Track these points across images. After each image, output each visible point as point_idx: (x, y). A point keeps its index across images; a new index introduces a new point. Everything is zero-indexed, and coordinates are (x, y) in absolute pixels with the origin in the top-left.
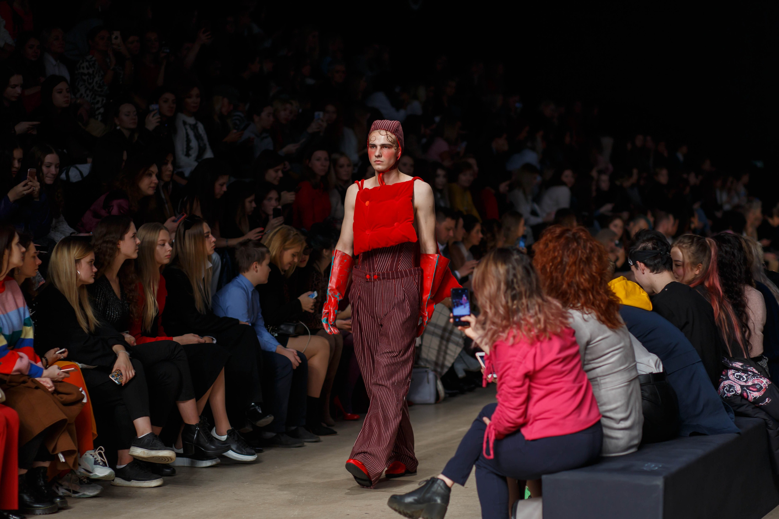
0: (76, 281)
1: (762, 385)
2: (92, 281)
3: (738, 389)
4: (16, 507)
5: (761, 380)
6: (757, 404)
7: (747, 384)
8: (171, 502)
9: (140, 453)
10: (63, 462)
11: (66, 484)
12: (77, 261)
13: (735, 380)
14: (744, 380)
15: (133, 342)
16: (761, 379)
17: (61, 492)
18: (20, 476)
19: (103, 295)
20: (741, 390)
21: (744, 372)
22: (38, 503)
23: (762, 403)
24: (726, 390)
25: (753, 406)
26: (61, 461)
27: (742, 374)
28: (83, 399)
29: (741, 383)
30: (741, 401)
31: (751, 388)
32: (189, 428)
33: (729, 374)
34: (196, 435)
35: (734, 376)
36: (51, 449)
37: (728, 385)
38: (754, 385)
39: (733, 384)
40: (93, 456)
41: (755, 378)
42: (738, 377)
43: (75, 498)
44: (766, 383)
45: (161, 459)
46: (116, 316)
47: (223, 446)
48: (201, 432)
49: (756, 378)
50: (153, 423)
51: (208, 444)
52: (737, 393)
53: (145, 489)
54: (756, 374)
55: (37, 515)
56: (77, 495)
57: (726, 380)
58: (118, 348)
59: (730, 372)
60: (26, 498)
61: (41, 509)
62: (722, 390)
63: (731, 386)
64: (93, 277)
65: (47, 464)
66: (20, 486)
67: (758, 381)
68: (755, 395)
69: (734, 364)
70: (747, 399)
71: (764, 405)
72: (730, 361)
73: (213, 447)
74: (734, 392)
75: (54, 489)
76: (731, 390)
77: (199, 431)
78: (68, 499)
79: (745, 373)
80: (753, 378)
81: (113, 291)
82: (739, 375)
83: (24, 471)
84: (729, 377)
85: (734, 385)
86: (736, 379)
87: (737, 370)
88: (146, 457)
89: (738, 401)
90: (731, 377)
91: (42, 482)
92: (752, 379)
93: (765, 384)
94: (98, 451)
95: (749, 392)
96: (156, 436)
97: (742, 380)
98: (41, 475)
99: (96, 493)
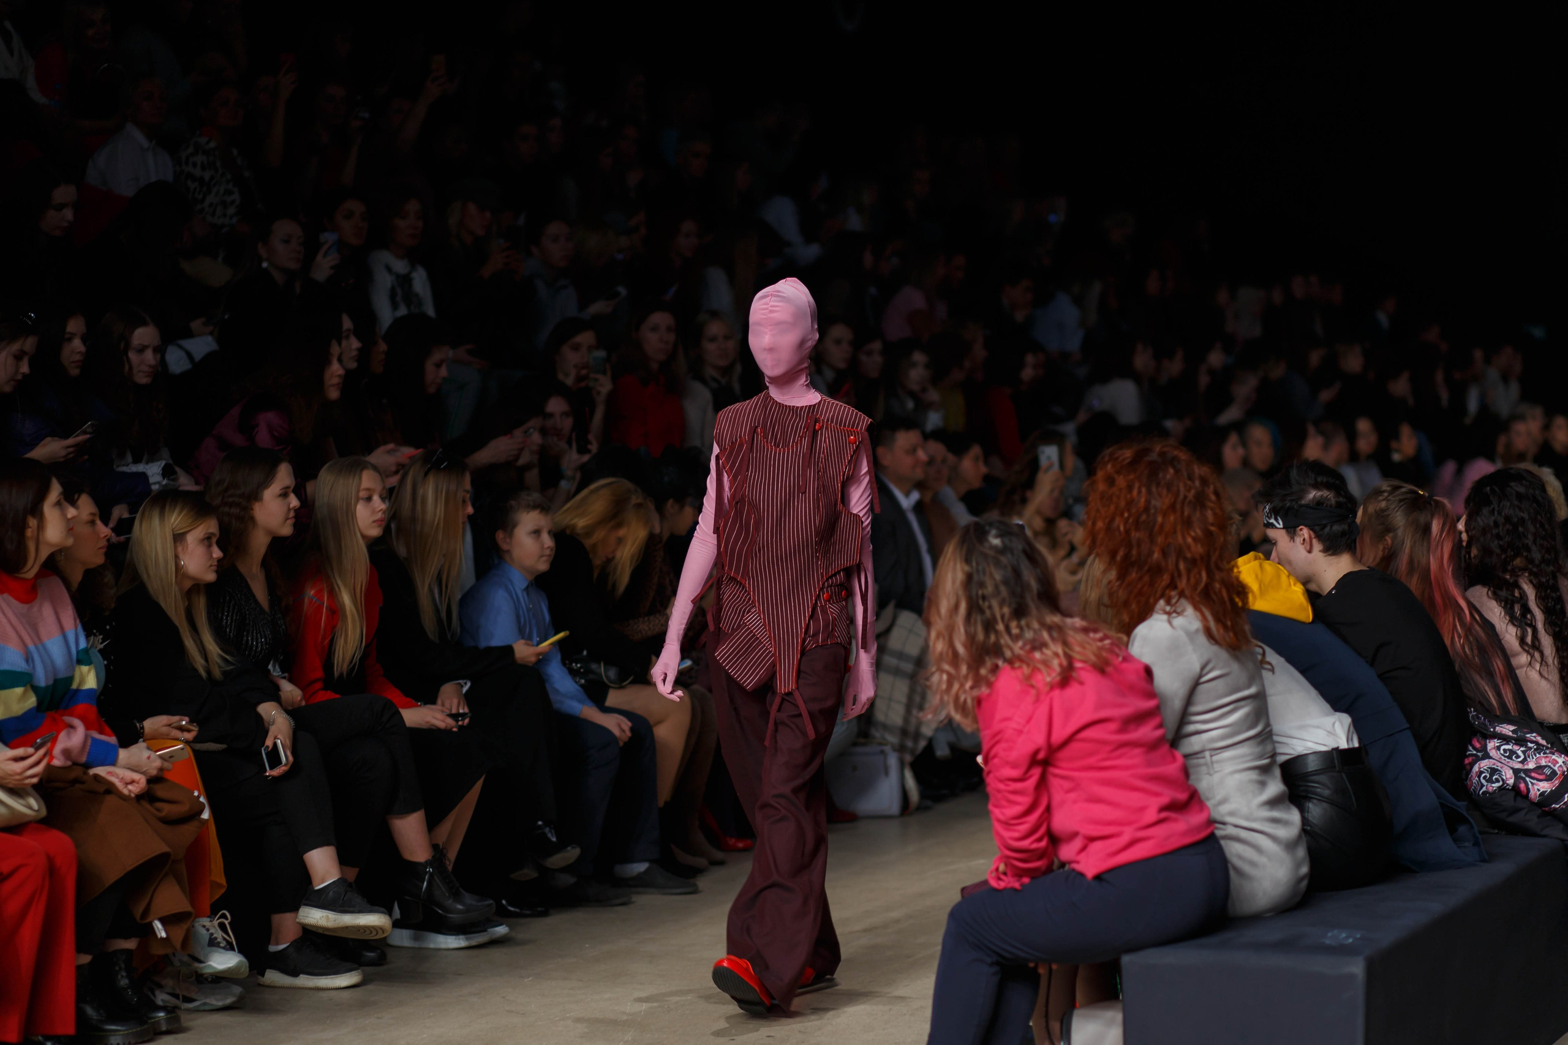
0: (176, 577)
1: (1556, 768)
2: (211, 577)
3: (1508, 776)
4: (70, 1029)
5: (1554, 759)
6: (1546, 807)
7: (1526, 767)
8: (379, 1018)
9: (320, 918)
10: (162, 938)
11: (169, 983)
12: (179, 538)
13: (1501, 758)
14: (1520, 760)
15: (299, 698)
16: (1554, 757)
17: (161, 998)
18: (79, 968)
19: (236, 607)
20: (1513, 777)
21: (1517, 742)
22: (113, 1023)
23: (1558, 804)
24: (1485, 778)
25: (1540, 811)
26: (159, 937)
27: (1516, 748)
28: (201, 812)
29: (1514, 764)
30: (1515, 800)
31: (1533, 774)
32: (414, 868)
33: (1489, 748)
34: (425, 883)
35: (1499, 750)
36: (137, 913)
37: (1488, 768)
38: (1539, 769)
39: (1498, 766)
40: (208, 930)
41: (1542, 754)
42: (1508, 754)
43: (189, 1010)
44: (1562, 764)
45: (362, 931)
46: (262, 645)
47: (480, 904)
48: (436, 878)
49: (1544, 754)
50: (343, 860)
51: (450, 901)
52: (1505, 785)
53: (327, 992)
54: (1543, 746)
56: (191, 1005)
57: (1483, 758)
58: (268, 710)
59: (1491, 745)
60: (90, 1011)
61: (119, 1035)
62: (1477, 778)
63: (1493, 771)
64: (214, 568)
65: (131, 944)
66: (78, 987)
67: (1548, 759)
68: (1543, 787)
69: (1497, 728)
70: (1526, 796)
71: (1561, 809)
72: (1489, 721)
73: (460, 907)
74: (1501, 783)
75: (147, 992)
76: (1494, 778)
77: (431, 875)
78: (179, 1014)
79: (1521, 746)
80: (1538, 755)
81: (254, 596)
82: (1509, 750)
83: (85, 959)
84: (1489, 754)
85: (1499, 768)
86: (1503, 757)
87: (1505, 739)
88: (332, 927)
89: (1509, 801)
90: (1493, 753)
91: (126, 980)
92: (1536, 756)
93: (1561, 766)
94: (218, 919)
95: (1532, 783)
96: (350, 885)
97: (1515, 759)
98: (123, 966)
99: (229, 1001)
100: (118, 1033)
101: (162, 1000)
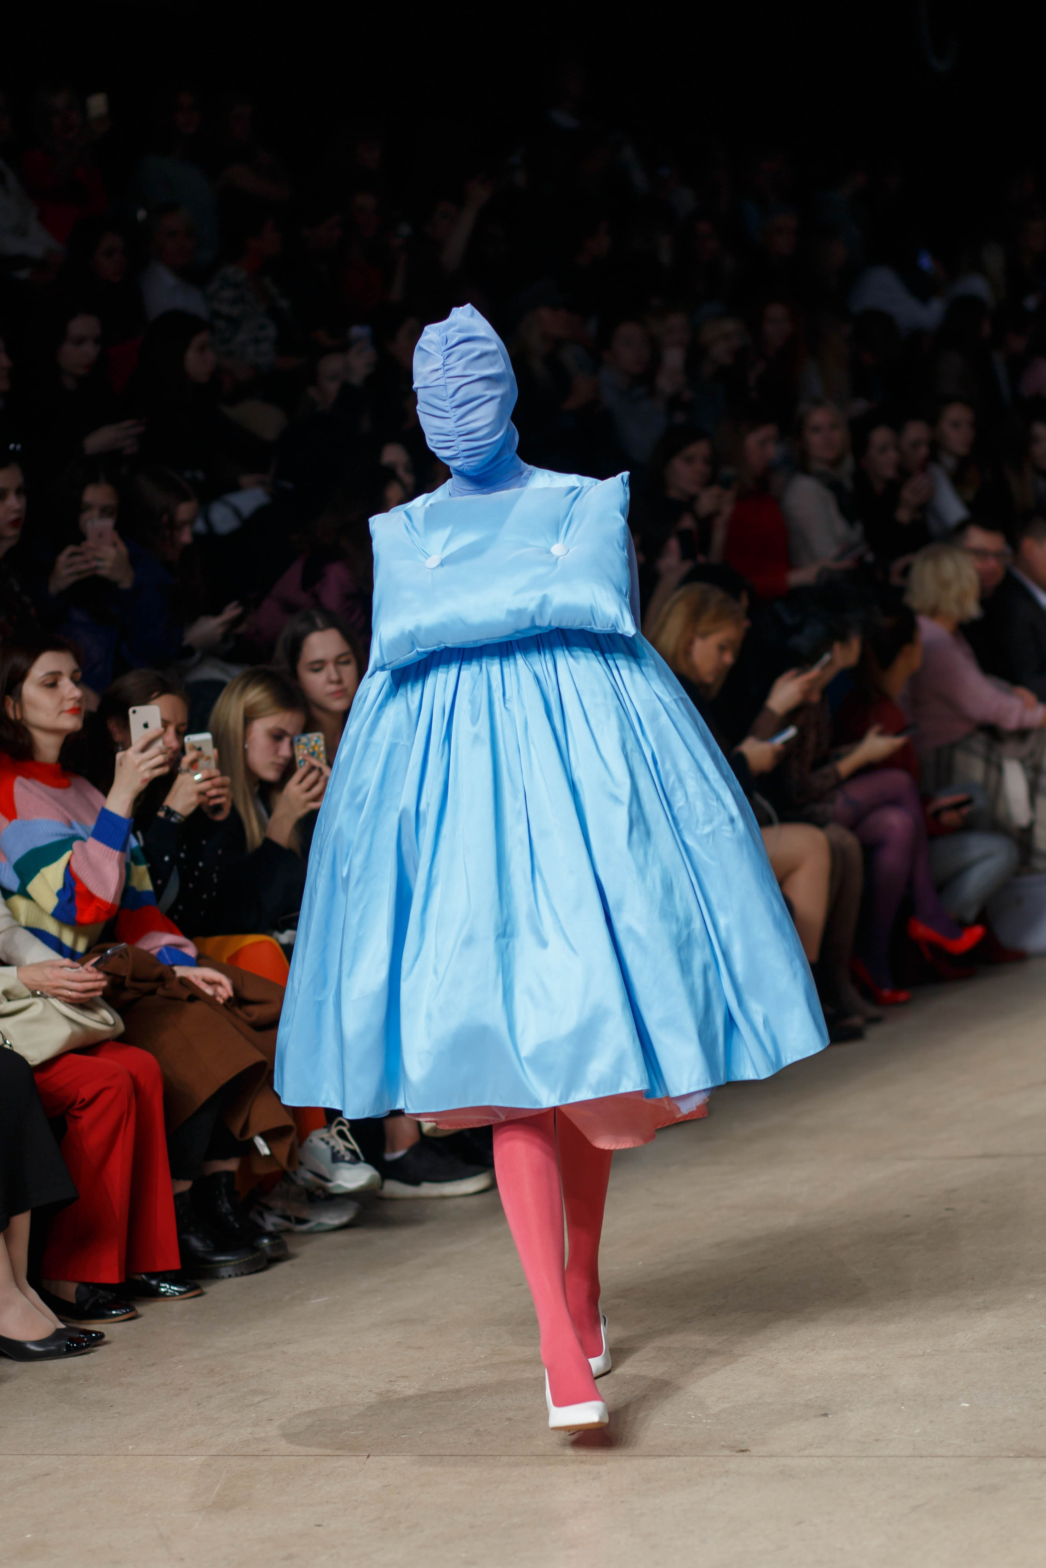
4: (175, 1264)
10: (266, 1156)
11: (278, 1204)
17: (271, 1222)
18: (178, 1197)
22: (221, 1254)
26: (261, 1153)
36: (236, 1129)
40: (328, 1143)
43: (303, 1232)
55: (223, 1278)
56: (304, 1227)
60: (196, 1243)
61: (231, 1265)
65: (232, 1165)
66: (179, 1219)
75: (253, 1216)
78: (286, 1238)
83: (184, 1186)
91: (227, 1205)
94: (336, 1128)
98: (223, 1191)
99: (344, 1219)
100: (228, 1264)
101: (274, 1225)
